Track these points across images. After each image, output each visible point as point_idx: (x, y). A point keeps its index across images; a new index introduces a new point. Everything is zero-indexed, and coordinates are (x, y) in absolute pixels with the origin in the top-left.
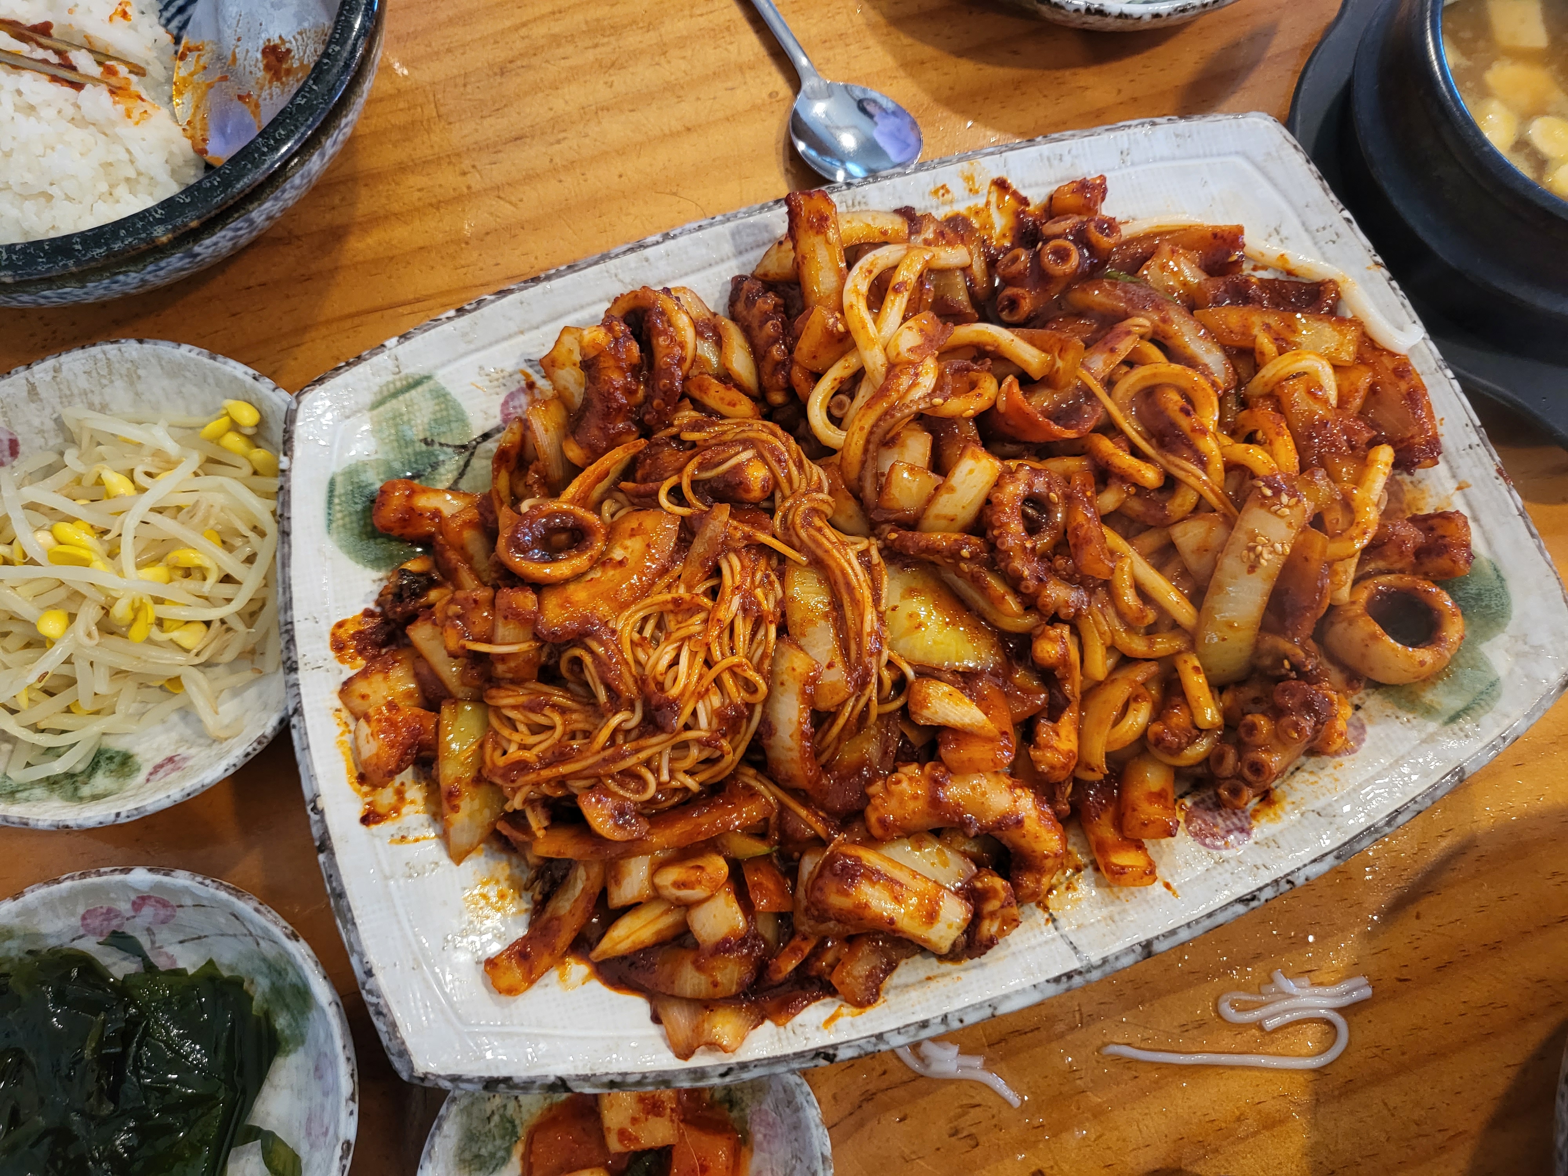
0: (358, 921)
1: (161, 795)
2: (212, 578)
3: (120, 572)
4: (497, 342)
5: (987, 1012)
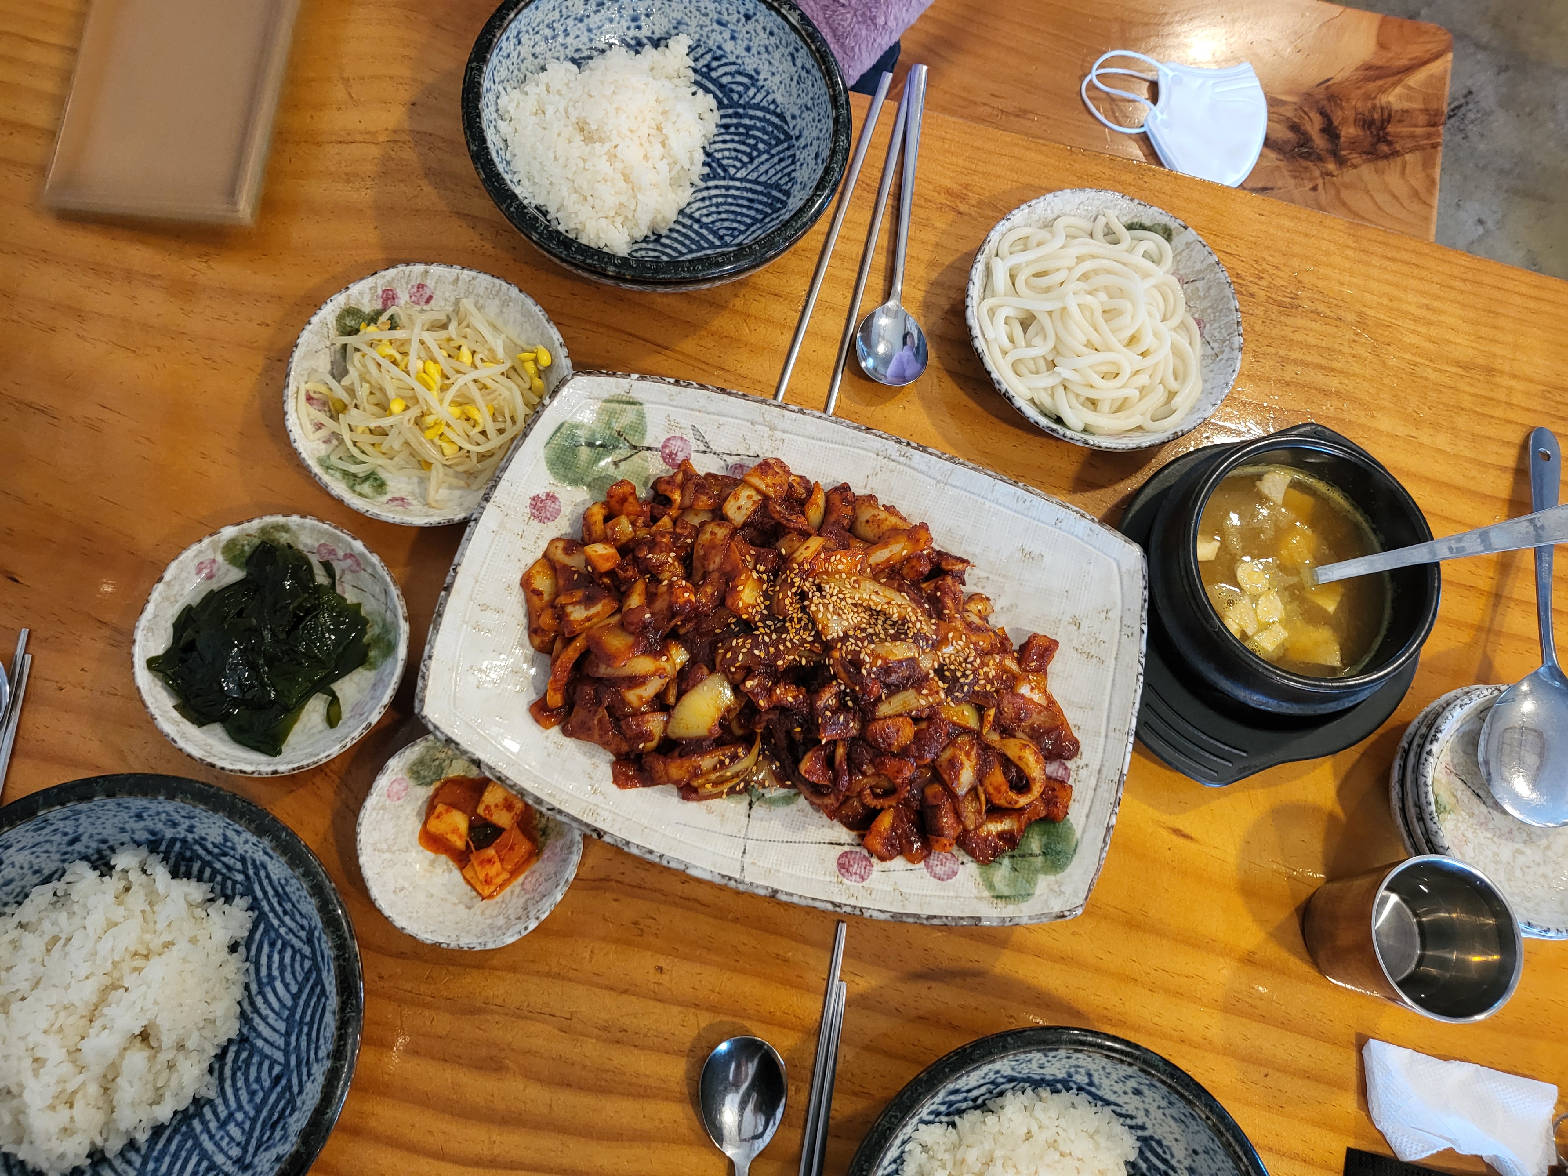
0: (440, 632)
1: (391, 515)
2: (478, 429)
3: (441, 401)
4: (685, 408)
5: (682, 867)
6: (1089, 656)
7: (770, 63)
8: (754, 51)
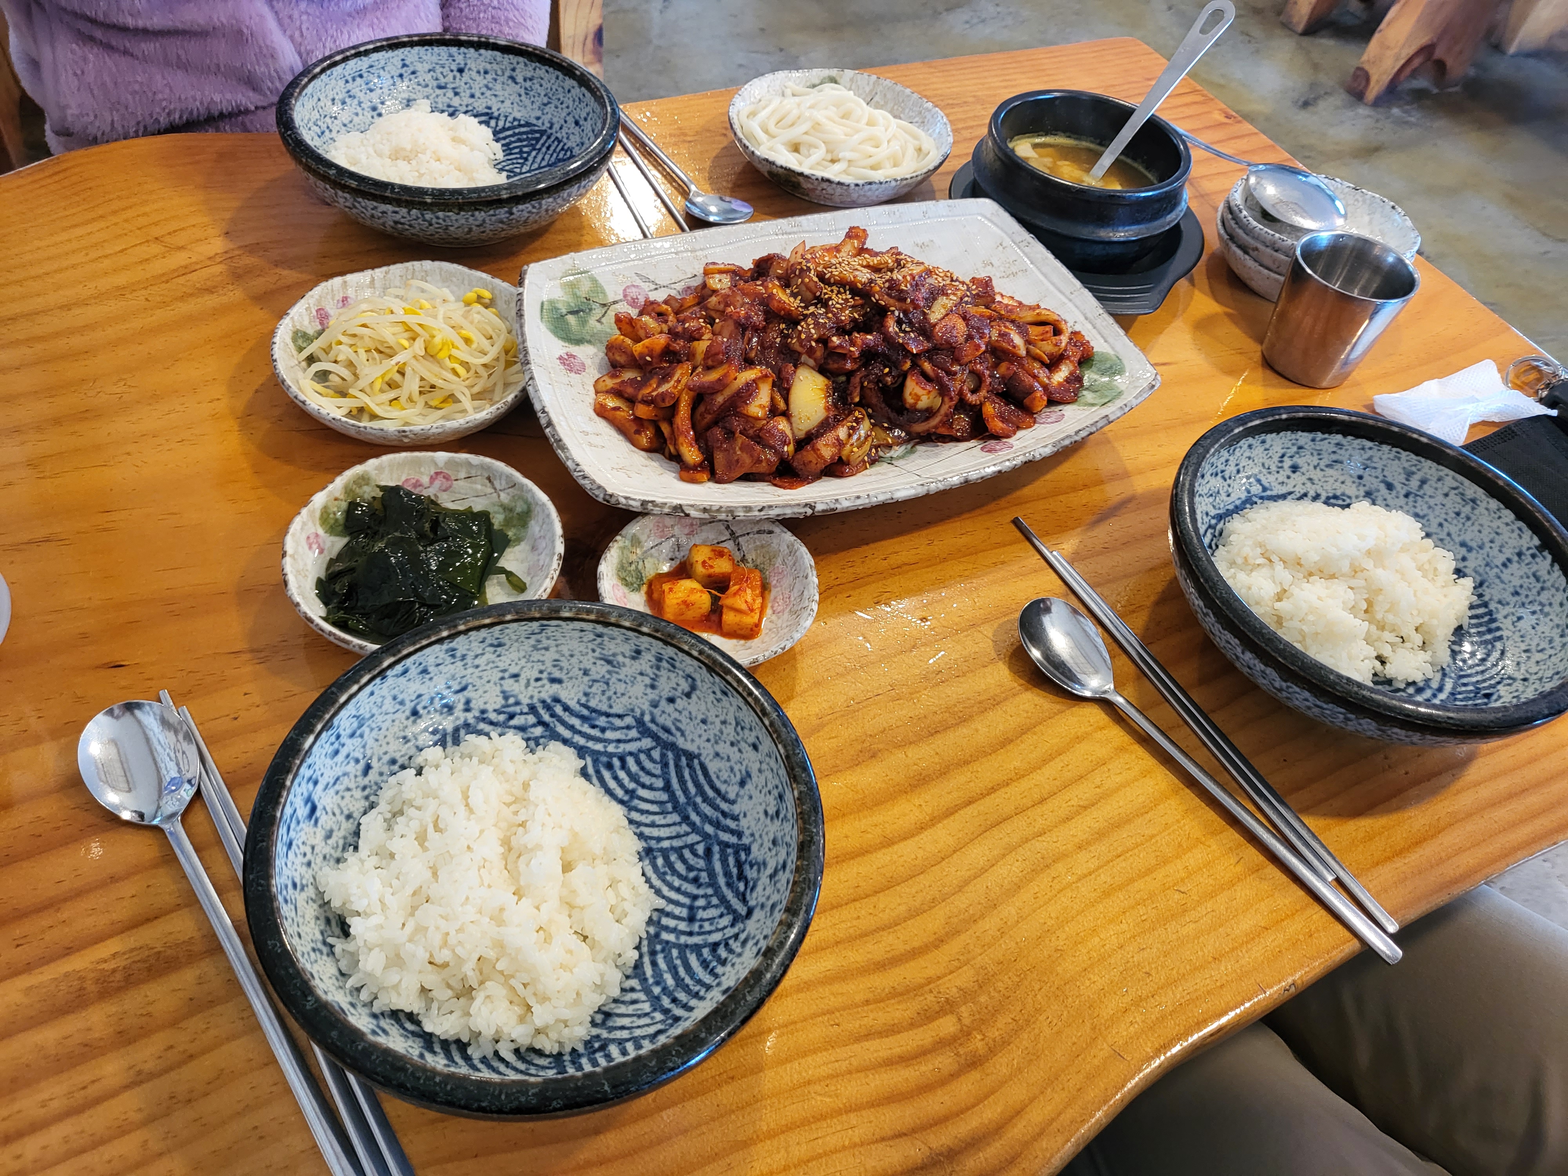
6: (1014, 274)
7: (495, 96)
8: (478, 94)
